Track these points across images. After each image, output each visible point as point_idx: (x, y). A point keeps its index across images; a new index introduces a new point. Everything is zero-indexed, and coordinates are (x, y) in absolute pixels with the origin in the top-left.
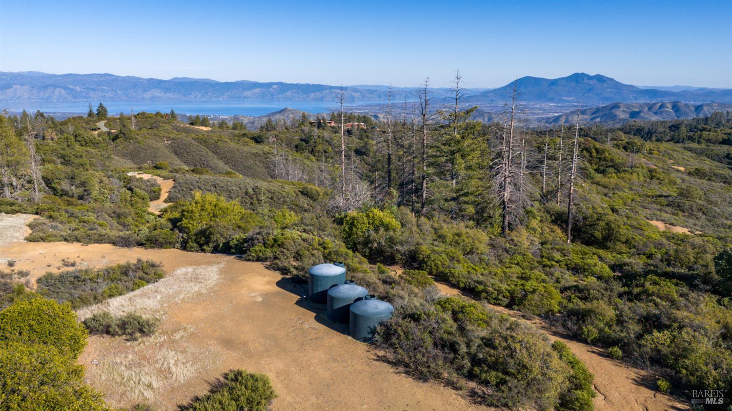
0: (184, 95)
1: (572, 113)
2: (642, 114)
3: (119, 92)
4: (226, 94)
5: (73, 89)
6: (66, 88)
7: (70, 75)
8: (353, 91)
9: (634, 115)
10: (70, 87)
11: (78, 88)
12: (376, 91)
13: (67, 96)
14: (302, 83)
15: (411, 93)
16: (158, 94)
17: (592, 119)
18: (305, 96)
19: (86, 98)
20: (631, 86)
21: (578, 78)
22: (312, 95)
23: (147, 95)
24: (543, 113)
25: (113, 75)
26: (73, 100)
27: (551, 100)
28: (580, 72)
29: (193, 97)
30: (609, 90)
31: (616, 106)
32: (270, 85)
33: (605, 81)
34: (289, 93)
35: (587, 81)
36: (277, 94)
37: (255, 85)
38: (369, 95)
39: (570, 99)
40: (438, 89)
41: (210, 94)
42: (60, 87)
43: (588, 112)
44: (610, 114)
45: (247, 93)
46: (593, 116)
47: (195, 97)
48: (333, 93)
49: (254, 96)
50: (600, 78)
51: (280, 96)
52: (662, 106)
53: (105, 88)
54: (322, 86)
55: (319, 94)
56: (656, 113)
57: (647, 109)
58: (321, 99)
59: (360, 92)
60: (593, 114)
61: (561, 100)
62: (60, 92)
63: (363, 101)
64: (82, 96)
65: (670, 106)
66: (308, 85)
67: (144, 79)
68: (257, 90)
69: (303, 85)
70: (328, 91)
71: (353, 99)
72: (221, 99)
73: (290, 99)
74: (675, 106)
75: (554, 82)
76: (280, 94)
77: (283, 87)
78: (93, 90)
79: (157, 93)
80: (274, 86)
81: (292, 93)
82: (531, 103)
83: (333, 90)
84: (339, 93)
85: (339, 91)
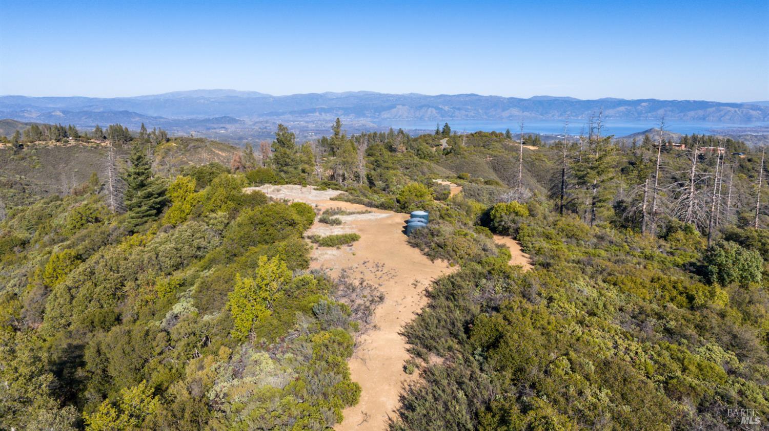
0: (542, 114)
3: (480, 111)
4: (587, 113)
5: (442, 109)
6: (437, 108)
7: (441, 96)
8: (752, 109)
10: (440, 107)
11: (446, 108)
13: (436, 115)
14: (681, 99)
16: (517, 113)
18: (682, 114)
19: (451, 117)
22: (692, 113)
23: (506, 114)
25: (477, 95)
26: (441, 119)
29: (550, 115)
32: (639, 102)
34: (661, 112)
36: (646, 112)
37: (620, 103)
41: (569, 113)
42: (432, 107)
45: (610, 112)
47: (553, 116)
48: (720, 111)
49: (617, 115)
51: (649, 114)
53: (469, 107)
54: (707, 103)
55: (701, 113)
58: (704, 119)
59: (760, 110)
62: (432, 112)
63: (763, 121)
64: (449, 116)
66: (688, 102)
67: (505, 98)
68: (622, 109)
69: (681, 101)
70: (714, 109)
71: (749, 119)
72: (579, 118)
73: (661, 118)
76: (650, 112)
77: (655, 105)
78: (459, 109)
79: (515, 112)
80: (643, 104)
81: (666, 111)
83: (722, 108)
84: (729, 111)
85: (729, 108)
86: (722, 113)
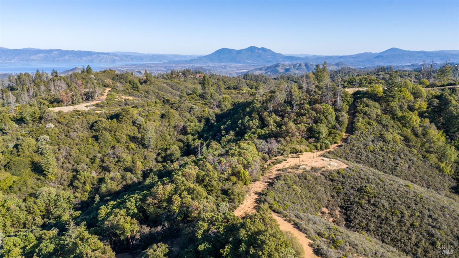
1: (254, 69)
2: (291, 70)
4: (17, 58)
8: (114, 56)
9: (287, 70)
12: (130, 55)
14: (76, 50)
15: (153, 57)
17: (266, 73)
18: (79, 59)
20: (280, 54)
21: (252, 49)
22: (85, 58)
24: (237, 70)
27: (239, 62)
28: (253, 46)
30: (269, 56)
31: (277, 65)
32: (51, 51)
33: (266, 51)
34: (67, 57)
35: (258, 51)
36: (58, 58)
37: (39, 51)
38: (125, 58)
39: (249, 61)
40: (170, 55)
41: (4, 58)
43: (263, 68)
44: (275, 70)
45: (33, 57)
46: (266, 71)
48: (99, 57)
49: (39, 59)
50: (263, 49)
51: (60, 59)
52: (300, 65)
54: (91, 52)
55: (89, 58)
56: (297, 69)
57: (292, 67)
59: (118, 56)
60: (266, 70)
61: (245, 63)
63: (121, 62)
65: (304, 65)
66: (81, 51)
68: (41, 55)
69: (77, 51)
70: (96, 56)
71: (114, 61)
72: (13, 61)
73: (68, 61)
74: (306, 65)
75: (239, 52)
76: (60, 57)
77: (62, 53)
80: (54, 52)
81: (69, 57)
82: (228, 64)
83: (100, 55)
84: (104, 57)
85: (104, 56)
86: (101, 58)
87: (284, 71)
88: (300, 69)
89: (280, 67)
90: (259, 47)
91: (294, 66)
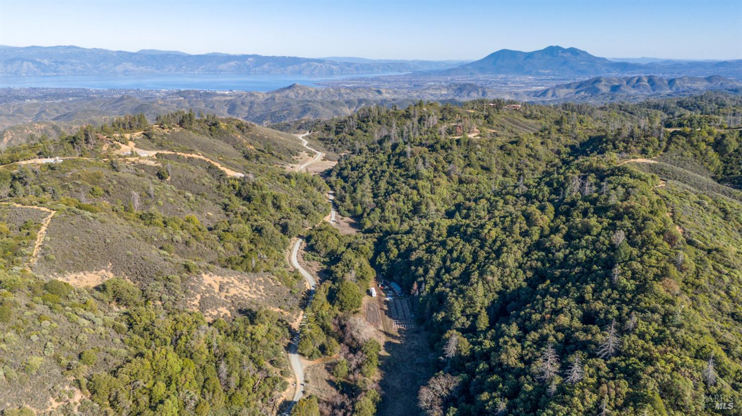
0: (158, 69)
1: (557, 86)
2: (622, 88)
3: (88, 65)
4: (201, 67)
5: (40, 62)
6: (34, 62)
7: (33, 47)
8: (331, 64)
9: (615, 88)
10: (38, 60)
11: (46, 62)
12: (354, 63)
13: (35, 70)
14: (278, 55)
15: (388, 66)
16: (131, 68)
17: (577, 93)
18: (283, 69)
19: (55, 71)
20: (603, 59)
21: (552, 51)
22: (290, 68)
23: (119, 68)
24: (527, 87)
25: (78, 48)
26: (43, 74)
27: (529, 73)
28: (555, 45)
29: (167, 70)
30: (582, 63)
31: (598, 80)
32: (244, 58)
33: (578, 54)
34: (266, 66)
35: (562, 54)
36: (254, 67)
37: (228, 58)
38: (347, 68)
39: (547, 71)
40: (413, 62)
41: (184, 67)
42: (28, 61)
43: (573, 85)
44: (594, 88)
45: (222, 66)
46: (578, 90)
47: (170, 71)
49: (230, 69)
50: (573, 51)
51: (257, 69)
52: (639, 80)
53: (74, 61)
54: (299, 59)
55: (297, 67)
56: (634, 87)
57: (625, 83)
58: (300, 72)
59: (337, 65)
60: (578, 87)
61: (538, 74)
62: (28, 66)
63: (342, 74)
64: (51, 70)
65: (646, 80)
66: (284, 58)
67: (113, 52)
68: (233, 63)
69: (279, 57)
70: (306, 64)
71: (331, 72)
72: (196, 72)
73: (268, 73)
74: (651, 80)
75: (530, 56)
76: (257, 67)
77: (260, 60)
78: (62, 63)
79: (129, 66)
80: (250, 59)
81: (269, 66)
82: (510, 76)
83: (311, 63)
84: (317, 66)
85: (317, 64)
86: (312, 67)
87: (609, 89)
88: (639, 86)
89: (603, 83)
90: (566, 47)
91: (629, 81)
